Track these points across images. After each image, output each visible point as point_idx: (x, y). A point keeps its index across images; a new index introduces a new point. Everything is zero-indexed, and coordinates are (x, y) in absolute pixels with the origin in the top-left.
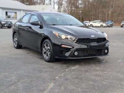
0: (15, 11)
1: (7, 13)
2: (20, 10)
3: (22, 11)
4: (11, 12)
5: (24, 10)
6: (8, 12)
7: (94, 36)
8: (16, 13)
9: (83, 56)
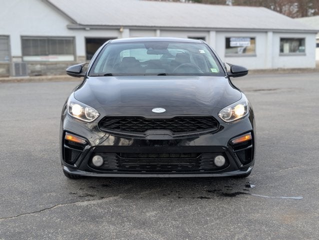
0: (252, 35)
1: (228, 41)
2: (265, 31)
3: (270, 34)
4: (239, 37)
5: (275, 31)
6: (231, 39)
7: (162, 110)
8: (253, 39)
9: (120, 171)
